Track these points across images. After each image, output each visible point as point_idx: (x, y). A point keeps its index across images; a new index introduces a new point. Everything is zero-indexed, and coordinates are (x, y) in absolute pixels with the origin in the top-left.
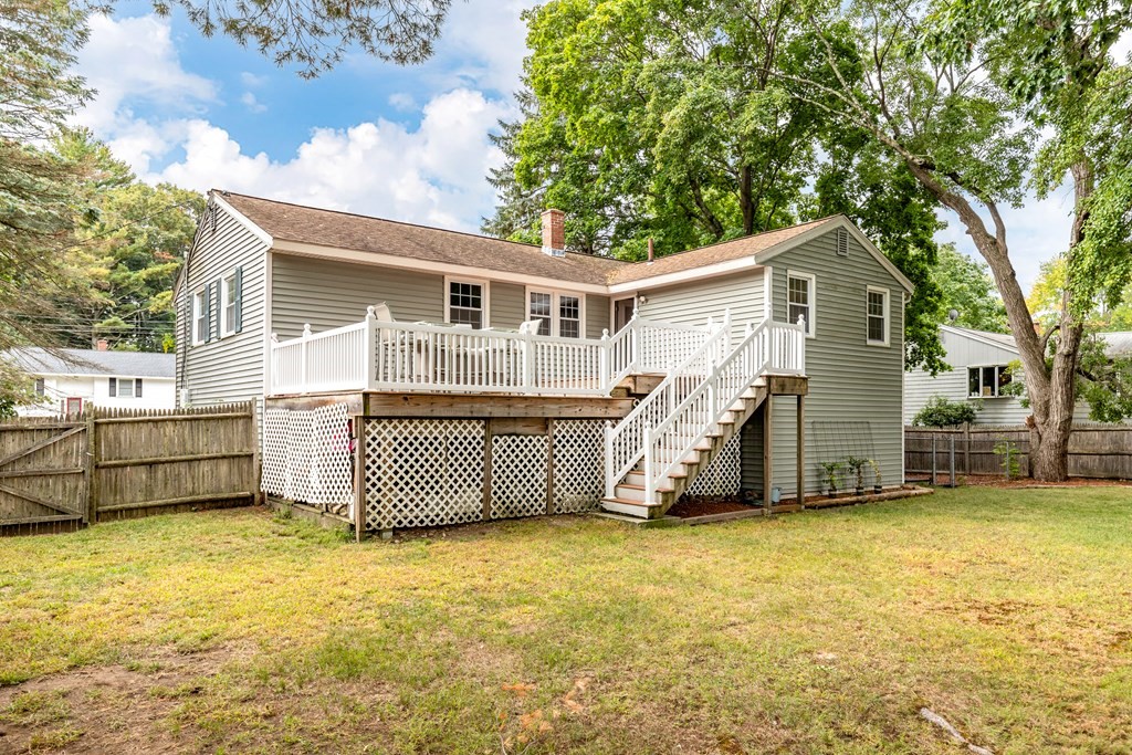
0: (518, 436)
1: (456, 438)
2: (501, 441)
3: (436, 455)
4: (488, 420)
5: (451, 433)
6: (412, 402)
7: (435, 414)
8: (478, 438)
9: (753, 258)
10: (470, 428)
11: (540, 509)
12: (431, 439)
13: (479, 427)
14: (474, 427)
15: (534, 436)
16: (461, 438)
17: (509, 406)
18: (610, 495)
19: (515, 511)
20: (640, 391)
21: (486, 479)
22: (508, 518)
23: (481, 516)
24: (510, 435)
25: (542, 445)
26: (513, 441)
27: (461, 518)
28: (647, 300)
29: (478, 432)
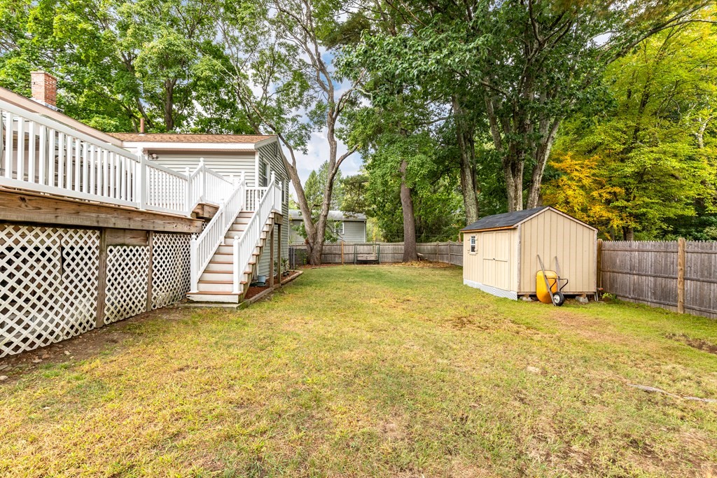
0: (128, 246)
1: (72, 248)
2: (115, 251)
3: (49, 266)
4: (102, 230)
5: (67, 243)
6: (31, 205)
7: (61, 221)
8: (93, 248)
9: (254, 144)
10: (85, 238)
11: (142, 308)
12: (43, 249)
13: (94, 238)
14: (90, 237)
15: (140, 246)
16: (77, 248)
17: (130, 219)
18: (194, 289)
19: (124, 314)
20: (206, 215)
21: (101, 288)
22: (119, 321)
23: (94, 324)
24: (122, 245)
25: (145, 254)
26: (125, 251)
27: (77, 331)
28: (157, 158)
29: (94, 243)
